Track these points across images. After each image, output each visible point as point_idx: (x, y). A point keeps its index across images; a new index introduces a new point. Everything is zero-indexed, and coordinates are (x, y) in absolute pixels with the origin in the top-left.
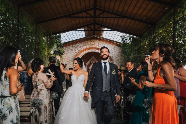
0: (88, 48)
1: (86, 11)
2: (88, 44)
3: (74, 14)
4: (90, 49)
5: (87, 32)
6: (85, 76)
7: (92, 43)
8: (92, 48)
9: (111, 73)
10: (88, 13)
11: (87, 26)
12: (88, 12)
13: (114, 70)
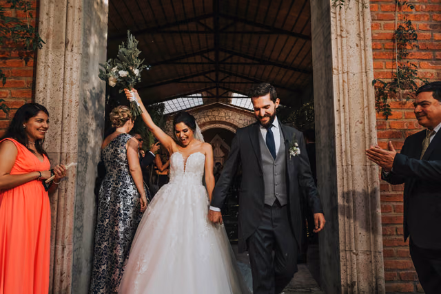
0: (208, 122)
1: (204, 74)
2: (208, 116)
3: (186, 78)
4: (211, 123)
5: (206, 99)
6: (206, 155)
7: (215, 113)
8: (215, 122)
9: (287, 152)
10: (207, 77)
11: (206, 90)
12: (208, 75)
13: (296, 144)
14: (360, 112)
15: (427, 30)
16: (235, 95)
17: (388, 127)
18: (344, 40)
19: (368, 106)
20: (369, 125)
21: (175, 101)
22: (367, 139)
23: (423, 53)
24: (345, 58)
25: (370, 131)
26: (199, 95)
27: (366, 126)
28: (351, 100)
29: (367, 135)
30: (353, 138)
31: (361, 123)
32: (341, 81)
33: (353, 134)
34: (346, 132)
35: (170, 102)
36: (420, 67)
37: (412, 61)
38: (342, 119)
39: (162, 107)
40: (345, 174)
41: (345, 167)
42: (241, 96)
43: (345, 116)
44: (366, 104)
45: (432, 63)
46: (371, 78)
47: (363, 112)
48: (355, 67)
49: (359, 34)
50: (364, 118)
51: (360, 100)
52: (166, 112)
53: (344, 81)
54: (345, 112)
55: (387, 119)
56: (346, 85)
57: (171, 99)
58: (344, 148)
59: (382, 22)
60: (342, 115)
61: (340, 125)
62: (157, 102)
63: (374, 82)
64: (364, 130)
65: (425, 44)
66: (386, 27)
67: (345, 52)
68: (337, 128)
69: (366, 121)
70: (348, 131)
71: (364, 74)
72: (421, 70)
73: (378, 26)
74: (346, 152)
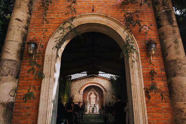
2: (89, 80)
4: (90, 83)
7: (92, 79)
8: (92, 83)
11: (88, 71)
14: (140, 98)
15: (160, 71)
16: (100, 72)
17: (150, 102)
18: (134, 75)
19: (143, 96)
20: (143, 102)
21: (76, 74)
22: (143, 107)
23: (159, 78)
24: (135, 81)
25: (144, 104)
26: (86, 72)
27: (143, 103)
28: (138, 94)
29: (143, 106)
30: (139, 107)
31: (141, 102)
32: (134, 88)
33: (139, 105)
34: (136, 105)
35: (74, 75)
36: (159, 83)
37: (156, 81)
38: (135, 100)
39: (71, 77)
40: (137, 119)
41: (137, 117)
42: (103, 73)
43: (136, 99)
44: (142, 96)
45: (162, 81)
46: (143, 87)
47: (141, 98)
48: (138, 84)
49: (139, 73)
50: (142, 100)
51: (140, 94)
52: (72, 79)
53: (135, 88)
54: (136, 98)
55: (149, 100)
56: (136, 89)
57: (74, 74)
58: (136, 110)
59: (146, 68)
60: (135, 99)
61: (134, 102)
62: (69, 75)
63: (144, 89)
64: (142, 104)
65: (160, 75)
66: (147, 70)
67: (135, 79)
68: (133, 103)
69: (142, 101)
70: (137, 104)
71: (141, 86)
72: (159, 84)
73: (145, 70)
74: (137, 111)
